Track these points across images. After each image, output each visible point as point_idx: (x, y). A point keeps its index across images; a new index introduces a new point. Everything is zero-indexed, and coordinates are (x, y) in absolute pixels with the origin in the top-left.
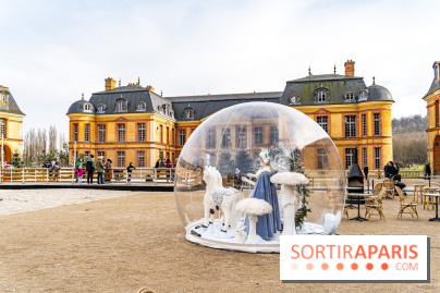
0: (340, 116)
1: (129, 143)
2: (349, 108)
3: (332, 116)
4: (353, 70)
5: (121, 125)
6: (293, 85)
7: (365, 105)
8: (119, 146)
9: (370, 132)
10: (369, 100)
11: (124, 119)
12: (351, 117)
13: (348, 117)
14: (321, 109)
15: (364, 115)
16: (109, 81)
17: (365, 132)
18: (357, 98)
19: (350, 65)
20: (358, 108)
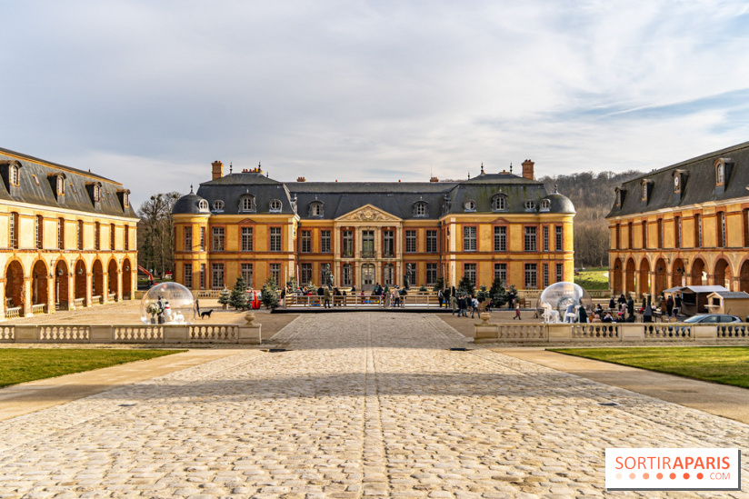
0: (520, 227)
1: (259, 253)
2: (528, 218)
3: (511, 226)
4: (531, 172)
5: (246, 230)
6: (467, 188)
7: (546, 217)
8: (244, 256)
9: (552, 247)
10: (551, 212)
11: (251, 221)
12: (530, 228)
13: (528, 228)
14: (499, 218)
15: (546, 229)
16: (217, 166)
17: (546, 246)
18: (538, 208)
19: (528, 166)
20: (539, 218)
